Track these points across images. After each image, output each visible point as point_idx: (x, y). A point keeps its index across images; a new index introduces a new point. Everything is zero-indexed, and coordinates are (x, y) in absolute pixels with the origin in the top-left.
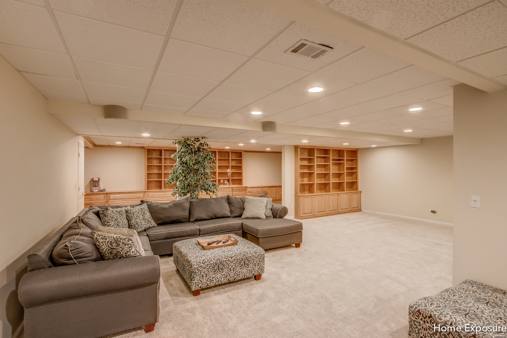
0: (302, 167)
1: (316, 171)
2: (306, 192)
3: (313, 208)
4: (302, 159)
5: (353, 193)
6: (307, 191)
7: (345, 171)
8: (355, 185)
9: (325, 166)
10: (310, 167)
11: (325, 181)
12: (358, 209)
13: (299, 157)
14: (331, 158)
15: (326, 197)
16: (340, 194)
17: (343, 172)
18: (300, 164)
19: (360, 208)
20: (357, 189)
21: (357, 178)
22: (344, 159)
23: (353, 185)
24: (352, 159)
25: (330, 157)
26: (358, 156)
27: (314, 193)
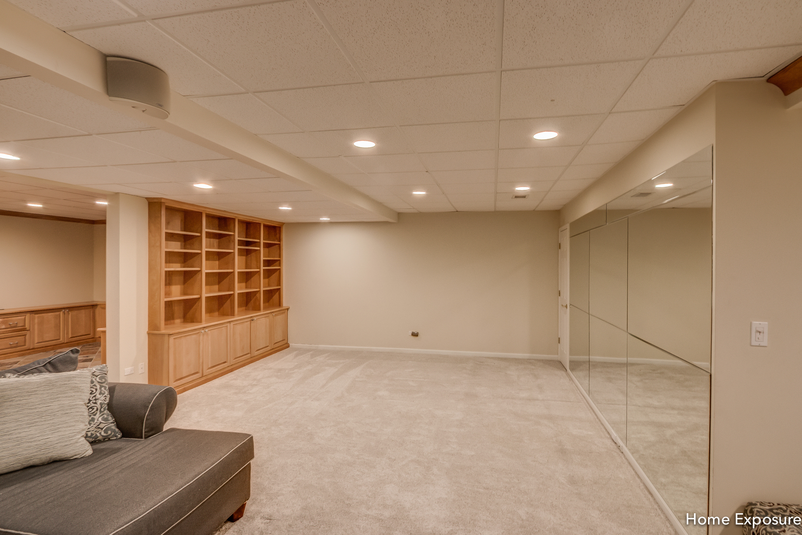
0: (170, 256)
1: (206, 267)
2: (178, 321)
3: (201, 361)
4: (170, 237)
5: (276, 313)
6: (179, 318)
7: (262, 268)
8: (276, 296)
9: (220, 256)
10: (186, 258)
11: (220, 291)
12: (283, 346)
13: (164, 231)
14: (237, 238)
15: (229, 327)
16: (255, 318)
17: (258, 270)
18: (164, 249)
19: (285, 342)
20: (280, 304)
21: (279, 282)
22: (260, 242)
23: (273, 297)
24: (273, 242)
25: (234, 235)
26: (282, 235)
27: (201, 322)
